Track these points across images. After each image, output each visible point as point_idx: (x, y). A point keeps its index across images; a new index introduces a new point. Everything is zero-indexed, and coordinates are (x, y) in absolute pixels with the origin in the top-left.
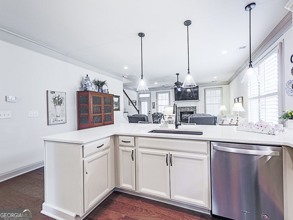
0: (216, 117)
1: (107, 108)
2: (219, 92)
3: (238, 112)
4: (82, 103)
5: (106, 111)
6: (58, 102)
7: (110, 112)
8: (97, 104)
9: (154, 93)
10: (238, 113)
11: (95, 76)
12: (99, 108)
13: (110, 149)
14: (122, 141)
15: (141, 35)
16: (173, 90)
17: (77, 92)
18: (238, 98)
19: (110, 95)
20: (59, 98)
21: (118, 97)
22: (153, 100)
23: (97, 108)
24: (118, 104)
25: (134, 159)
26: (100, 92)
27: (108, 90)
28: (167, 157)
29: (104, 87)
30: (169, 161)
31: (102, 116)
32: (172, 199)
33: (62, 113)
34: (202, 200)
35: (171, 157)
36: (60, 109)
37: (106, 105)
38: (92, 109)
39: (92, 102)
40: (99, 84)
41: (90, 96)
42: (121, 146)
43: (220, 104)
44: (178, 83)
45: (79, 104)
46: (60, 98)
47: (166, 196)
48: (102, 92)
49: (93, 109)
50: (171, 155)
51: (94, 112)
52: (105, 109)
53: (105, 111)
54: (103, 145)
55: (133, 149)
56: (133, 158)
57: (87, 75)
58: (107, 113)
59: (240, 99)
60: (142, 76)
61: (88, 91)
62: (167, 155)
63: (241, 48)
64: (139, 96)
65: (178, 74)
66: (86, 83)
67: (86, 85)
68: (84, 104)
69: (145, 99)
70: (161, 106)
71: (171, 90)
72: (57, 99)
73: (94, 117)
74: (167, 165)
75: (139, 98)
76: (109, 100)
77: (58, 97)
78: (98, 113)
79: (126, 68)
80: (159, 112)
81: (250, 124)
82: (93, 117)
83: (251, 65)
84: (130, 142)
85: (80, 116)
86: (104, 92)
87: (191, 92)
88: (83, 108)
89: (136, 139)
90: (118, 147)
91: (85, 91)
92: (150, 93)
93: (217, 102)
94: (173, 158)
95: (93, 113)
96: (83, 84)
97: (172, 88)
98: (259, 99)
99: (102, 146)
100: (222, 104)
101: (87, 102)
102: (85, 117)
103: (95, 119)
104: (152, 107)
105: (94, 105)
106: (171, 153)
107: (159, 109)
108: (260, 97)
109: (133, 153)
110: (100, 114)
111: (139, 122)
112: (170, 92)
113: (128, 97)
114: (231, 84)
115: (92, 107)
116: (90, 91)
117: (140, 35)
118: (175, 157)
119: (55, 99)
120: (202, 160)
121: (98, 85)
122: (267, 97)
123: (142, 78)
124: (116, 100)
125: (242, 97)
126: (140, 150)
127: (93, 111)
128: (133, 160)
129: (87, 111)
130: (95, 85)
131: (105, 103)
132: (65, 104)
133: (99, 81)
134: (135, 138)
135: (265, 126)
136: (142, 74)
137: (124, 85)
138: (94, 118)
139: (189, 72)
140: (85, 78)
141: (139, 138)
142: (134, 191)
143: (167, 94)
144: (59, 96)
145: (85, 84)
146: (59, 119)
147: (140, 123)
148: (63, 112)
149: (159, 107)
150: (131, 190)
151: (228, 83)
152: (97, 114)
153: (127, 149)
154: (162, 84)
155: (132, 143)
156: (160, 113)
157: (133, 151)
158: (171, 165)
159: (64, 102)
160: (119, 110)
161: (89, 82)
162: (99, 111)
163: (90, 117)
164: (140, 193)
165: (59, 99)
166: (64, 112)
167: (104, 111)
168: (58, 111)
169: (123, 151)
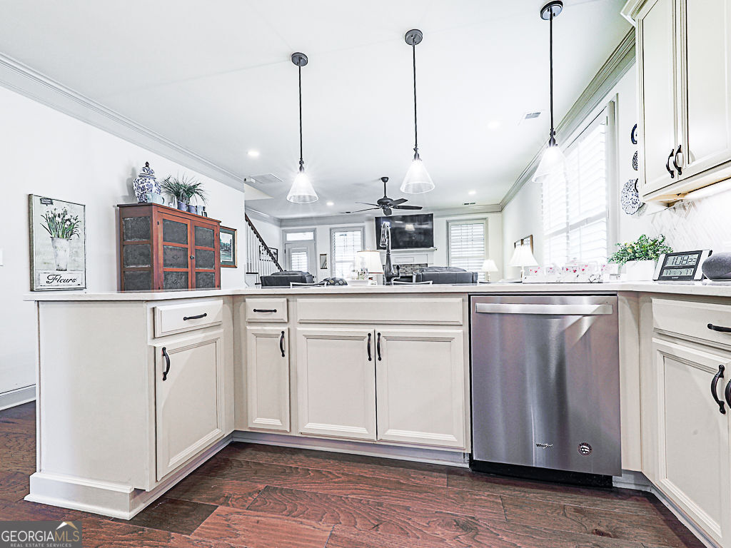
0: (477, 273)
1: (203, 254)
2: (479, 229)
3: (523, 268)
4: (132, 237)
5: (201, 262)
6: (63, 227)
7: (212, 267)
8: (175, 242)
9: (323, 230)
10: (523, 271)
11: (168, 169)
12: (182, 253)
13: (222, 330)
14: (255, 311)
15: (299, 59)
16: (371, 223)
17: (118, 206)
18: (522, 240)
19: (212, 223)
20: (67, 217)
21: (232, 231)
22: (323, 248)
23: (175, 252)
24: (231, 249)
25: (286, 354)
26: (184, 209)
27: (204, 207)
28: (369, 340)
29: (195, 201)
30: (375, 349)
31: (190, 274)
32: (381, 440)
33: (75, 260)
34: (451, 433)
35: (379, 339)
36: (68, 250)
37: (199, 247)
38: (161, 253)
39: (161, 236)
40: (182, 192)
41: (156, 218)
42: (251, 323)
43: (481, 257)
44: (385, 201)
45: (124, 240)
46: (69, 220)
47: (367, 433)
48: (189, 210)
49: (165, 253)
50: (379, 334)
51: (168, 262)
52: (196, 255)
53: (196, 262)
54: (205, 315)
55: (284, 328)
56: (283, 351)
57: (147, 164)
58: (201, 266)
59: (527, 241)
60: (301, 162)
61: (151, 205)
62: (369, 335)
63: (529, 116)
64: (284, 237)
65: (384, 180)
66: (145, 184)
67: (143, 189)
68: (137, 240)
69: (300, 246)
70: (342, 262)
71: (366, 224)
72: (60, 221)
73: (166, 274)
74: (370, 359)
75: (286, 243)
76: (208, 234)
77: (62, 216)
78: (179, 266)
79: (254, 154)
80: (337, 277)
81: (551, 270)
82: (165, 276)
83: (554, 141)
84: (275, 311)
85: (127, 273)
86: (194, 212)
87: (415, 232)
88: (135, 250)
89: (290, 303)
90: (242, 325)
91: (141, 204)
92: (314, 231)
93: (476, 254)
94: (383, 340)
95: (165, 265)
96: (135, 188)
97: (369, 219)
98: (568, 232)
99: (201, 316)
100: (487, 256)
101: (148, 235)
102: (141, 274)
103: (170, 282)
104: (319, 267)
105: (166, 243)
106: (379, 329)
107: (336, 271)
108: (569, 228)
109: (283, 337)
110: (184, 270)
111: (291, 283)
112: (364, 227)
113: (258, 236)
114: (506, 209)
115: (160, 247)
116: (157, 206)
117: (297, 61)
118: (388, 339)
119: (52, 220)
120: (449, 340)
121: (177, 194)
122: (584, 225)
123: (301, 168)
124: (225, 238)
125: (532, 236)
126: (301, 328)
127: (165, 260)
128: (283, 355)
129: (148, 257)
130: (168, 192)
131: (197, 242)
132: (82, 236)
133: (181, 183)
134: (288, 301)
135: (582, 266)
136: (301, 159)
137: (247, 206)
138: (166, 279)
139: (416, 156)
140: (139, 171)
141: (300, 300)
142: (286, 432)
143: (359, 234)
144: (65, 213)
145: (141, 186)
146: (65, 275)
147: (293, 285)
148: (77, 258)
149: (338, 266)
150: (278, 431)
151: (500, 208)
152: (175, 269)
153: (269, 329)
154: (345, 207)
155: (281, 315)
156: (341, 280)
157: (283, 332)
158: (380, 359)
159: (80, 231)
160: (233, 265)
161: (152, 182)
162: (181, 259)
163: (155, 274)
164: (300, 435)
165: (64, 222)
166: (81, 259)
167: (194, 262)
168: (61, 253)
169: (257, 335)
